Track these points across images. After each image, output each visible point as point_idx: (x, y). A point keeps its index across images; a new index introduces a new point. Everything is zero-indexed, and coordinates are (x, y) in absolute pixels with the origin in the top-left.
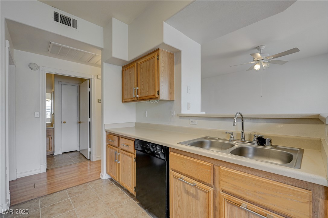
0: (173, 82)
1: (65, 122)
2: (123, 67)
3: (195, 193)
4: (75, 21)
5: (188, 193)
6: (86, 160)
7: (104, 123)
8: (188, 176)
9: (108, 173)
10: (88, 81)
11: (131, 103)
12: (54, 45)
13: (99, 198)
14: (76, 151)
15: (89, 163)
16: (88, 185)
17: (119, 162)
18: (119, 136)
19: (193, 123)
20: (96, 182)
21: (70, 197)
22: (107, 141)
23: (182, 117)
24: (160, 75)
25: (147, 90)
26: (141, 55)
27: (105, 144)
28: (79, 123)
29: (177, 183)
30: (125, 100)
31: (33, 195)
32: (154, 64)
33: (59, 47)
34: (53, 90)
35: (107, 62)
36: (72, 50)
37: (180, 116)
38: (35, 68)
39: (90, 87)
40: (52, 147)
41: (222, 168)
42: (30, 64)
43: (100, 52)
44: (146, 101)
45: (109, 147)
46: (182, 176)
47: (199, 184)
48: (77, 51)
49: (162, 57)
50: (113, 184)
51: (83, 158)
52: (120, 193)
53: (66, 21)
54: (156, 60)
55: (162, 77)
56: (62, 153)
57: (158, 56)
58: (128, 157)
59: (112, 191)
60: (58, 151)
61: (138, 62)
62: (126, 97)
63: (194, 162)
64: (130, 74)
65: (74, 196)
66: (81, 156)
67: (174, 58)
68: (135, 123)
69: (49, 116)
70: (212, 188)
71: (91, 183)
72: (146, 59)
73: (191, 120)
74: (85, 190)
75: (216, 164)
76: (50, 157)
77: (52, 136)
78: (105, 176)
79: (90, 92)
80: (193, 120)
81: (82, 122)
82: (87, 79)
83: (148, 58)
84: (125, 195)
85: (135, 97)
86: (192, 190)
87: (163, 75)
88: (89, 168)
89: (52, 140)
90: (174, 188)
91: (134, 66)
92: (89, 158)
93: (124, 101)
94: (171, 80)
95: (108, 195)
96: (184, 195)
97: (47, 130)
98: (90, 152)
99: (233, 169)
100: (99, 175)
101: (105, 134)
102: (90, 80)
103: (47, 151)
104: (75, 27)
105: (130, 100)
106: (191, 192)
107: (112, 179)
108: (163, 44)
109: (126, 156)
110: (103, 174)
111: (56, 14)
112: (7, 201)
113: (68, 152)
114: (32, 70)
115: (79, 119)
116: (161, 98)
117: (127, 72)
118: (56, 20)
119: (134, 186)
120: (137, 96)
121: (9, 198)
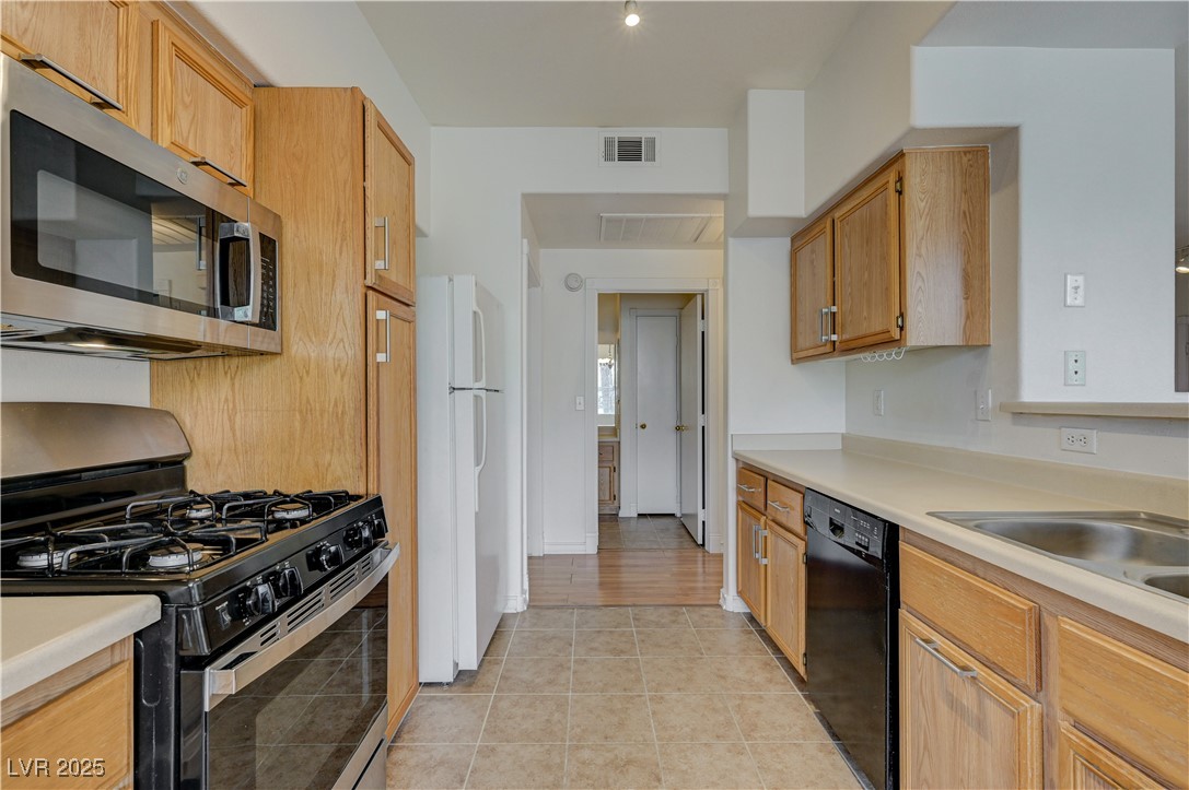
0: (985, 267)
1: (643, 427)
2: (792, 240)
3: (975, 711)
4: (651, 142)
5: (954, 704)
6: (693, 545)
7: (731, 431)
8: (958, 643)
9: (740, 593)
10: (699, 298)
11: (823, 362)
12: (609, 220)
13: (702, 654)
14: (673, 515)
15: (700, 555)
16: (684, 613)
17: (766, 561)
18: (767, 475)
19: (1077, 446)
20: (706, 610)
21: (636, 626)
22: (739, 492)
23: (1026, 415)
24: (911, 250)
25: (865, 314)
26: (843, 188)
27: (732, 498)
28: (678, 428)
29: (920, 659)
30: (799, 356)
31: (565, 597)
32: (886, 213)
33: (619, 220)
35: (739, 234)
36: (648, 220)
37: (1014, 414)
38: (576, 285)
39: (703, 318)
40: (615, 493)
41: (1069, 626)
42: (568, 277)
43: (723, 203)
44: (861, 356)
45: (742, 509)
46: (935, 637)
47: (989, 675)
48: (663, 218)
49: (918, 180)
50: (751, 632)
51: (687, 536)
52: (766, 664)
53: (630, 151)
54: (893, 196)
55: (920, 256)
56: (639, 515)
57: (900, 179)
58: (788, 547)
59: (744, 650)
60: (628, 510)
61: (837, 214)
62: (803, 342)
63: (969, 587)
64: (812, 262)
65: (645, 627)
66: (683, 531)
67: (985, 163)
68: (844, 437)
69: (605, 408)
70: (1039, 702)
71: (691, 608)
72: (862, 199)
73: (1067, 432)
74: (674, 622)
75: (1051, 609)
76: (609, 520)
77: (616, 464)
78: (733, 602)
79: (703, 333)
80: (1077, 433)
81: (687, 428)
82: (695, 295)
83: (865, 193)
84: (782, 673)
85: (827, 341)
86: (968, 697)
87: (923, 251)
88: (700, 570)
89: (616, 474)
90: (913, 678)
91: (822, 232)
92: (700, 542)
93: (795, 355)
94: (969, 262)
95: (728, 654)
96: (943, 708)
97: (601, 446)
98: (704, 522)
99: (1114, 638)
100: (717, 596)
101: (732, 467)
102: (703, 295)
103: (601, 502)
104: (652, 157)
105: (811, 352)
106: (965, 702)
107: (751, 618)
108: (914, 131)
109: (781, 543)
110: (727, 593)
111: (608, 142)
112: (523, 592)
113: (651, 515)
114: (571, 289)
115: (680, 416)
116: (914, 338)
117: (805, 253)
118: (608, 157)
119: (802, 650)
120: (834, 337)
121: (526, 587)
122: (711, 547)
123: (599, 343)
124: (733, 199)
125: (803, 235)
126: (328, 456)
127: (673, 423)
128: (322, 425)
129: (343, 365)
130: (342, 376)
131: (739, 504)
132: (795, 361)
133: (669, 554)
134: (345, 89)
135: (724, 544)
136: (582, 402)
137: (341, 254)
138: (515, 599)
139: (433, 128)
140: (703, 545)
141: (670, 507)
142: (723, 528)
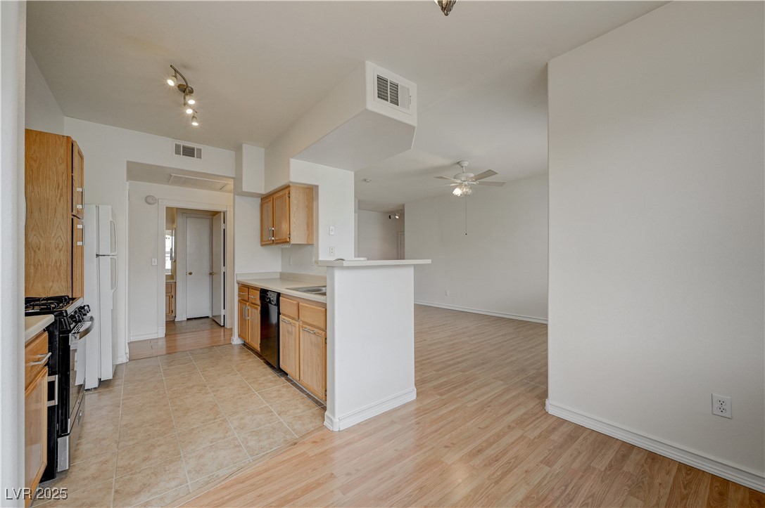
0: (312, 221)
1: (191, 274)
2: (261, 200)
4: (200, 150)
6: (219, 327)
7: (236, 272)
8: (288, 317)
9: (239, 336)
10: (222, 214)
11: (269, 247)
12: (175, 177)
14: (208, 317)
15: (222, 329)
16: (214, 348)
17: (248, 318)
18: (249, 287)
20: (225, 346)
21: (192, 355)
22: (239, 295)
24: (292, 215)
25: (281, 232)
26: (275, 189)
27: (236, 299)
28: (211, 274)
30: (264, 243)
34: (174, 226)
35: (239, 195)
36: (196, 180)
37: (318, 264)
38: (153, 202)
39: (224, 223)
40: (173, 309)
42: (147, 197)
43: (233, 180)
44: (279, 246)
49: (294, 194)
50: (243, 348)
51: (215, 325)
52: (248, 354)
53: (189, 152)
54: (287, 197)
55: (294, 217)
56: (188, 319)
57: (289, 193)
60: (181, 316)
61: (274, 197)
62: (265, 239)
64: (267, 210)
65: (196, 355)
66: (213, 322)
68: (281, 273)
69: (168, 265)
71: (218, 347)
72: (280, 195)
76: (171, 324)
77: (173, 294)
78: (236, 341)
79: (224, 230)
81: (215, 274)
82: (220, 212)
83: (281, 193)
85: (271, 239)
87: (295, 215)
88: (222, 335)
89: (173, 299)
91: (270, 201)
92: (222, 325)
93: (262, 243)
97: (167, 284)
98: (224, 316)
100: (230, 341)
101: (236, 288)
102: (224, 213)
103: (167, 315)
104: (199, 157)
105: (267, 243)
106: (290, 330)
107: (244, 345)
108: (290, 182)
109: (254, 309)
110: (234, 339)
111: (177, 147)
112: (126, 354)
113: (195, 318)
114: (149, 204)
115: (212, 267)
116: (293, 242)
117: (265, 206)
118: (177, 152)
119: (259, 342)
120: (273, 238)
121: (128, 351)
122: (228, 326)
123: (167, 229)
124: (238, 180)
125: (265, 199)
126: (51, 284)
127: (208, 271)
128: (48, 271)
129: (60, 246)
130: (60, 251)
131: (239, 301)
132: (262, 245)
133: (207, 331)
134: (63, 136)
135: (233, 323)
136: (156, 261)
137: (60, 201)
138: (123, 358)
139: (65, 117)
140: (224, 326)
141: (206, 312)
142: (232, 315)
